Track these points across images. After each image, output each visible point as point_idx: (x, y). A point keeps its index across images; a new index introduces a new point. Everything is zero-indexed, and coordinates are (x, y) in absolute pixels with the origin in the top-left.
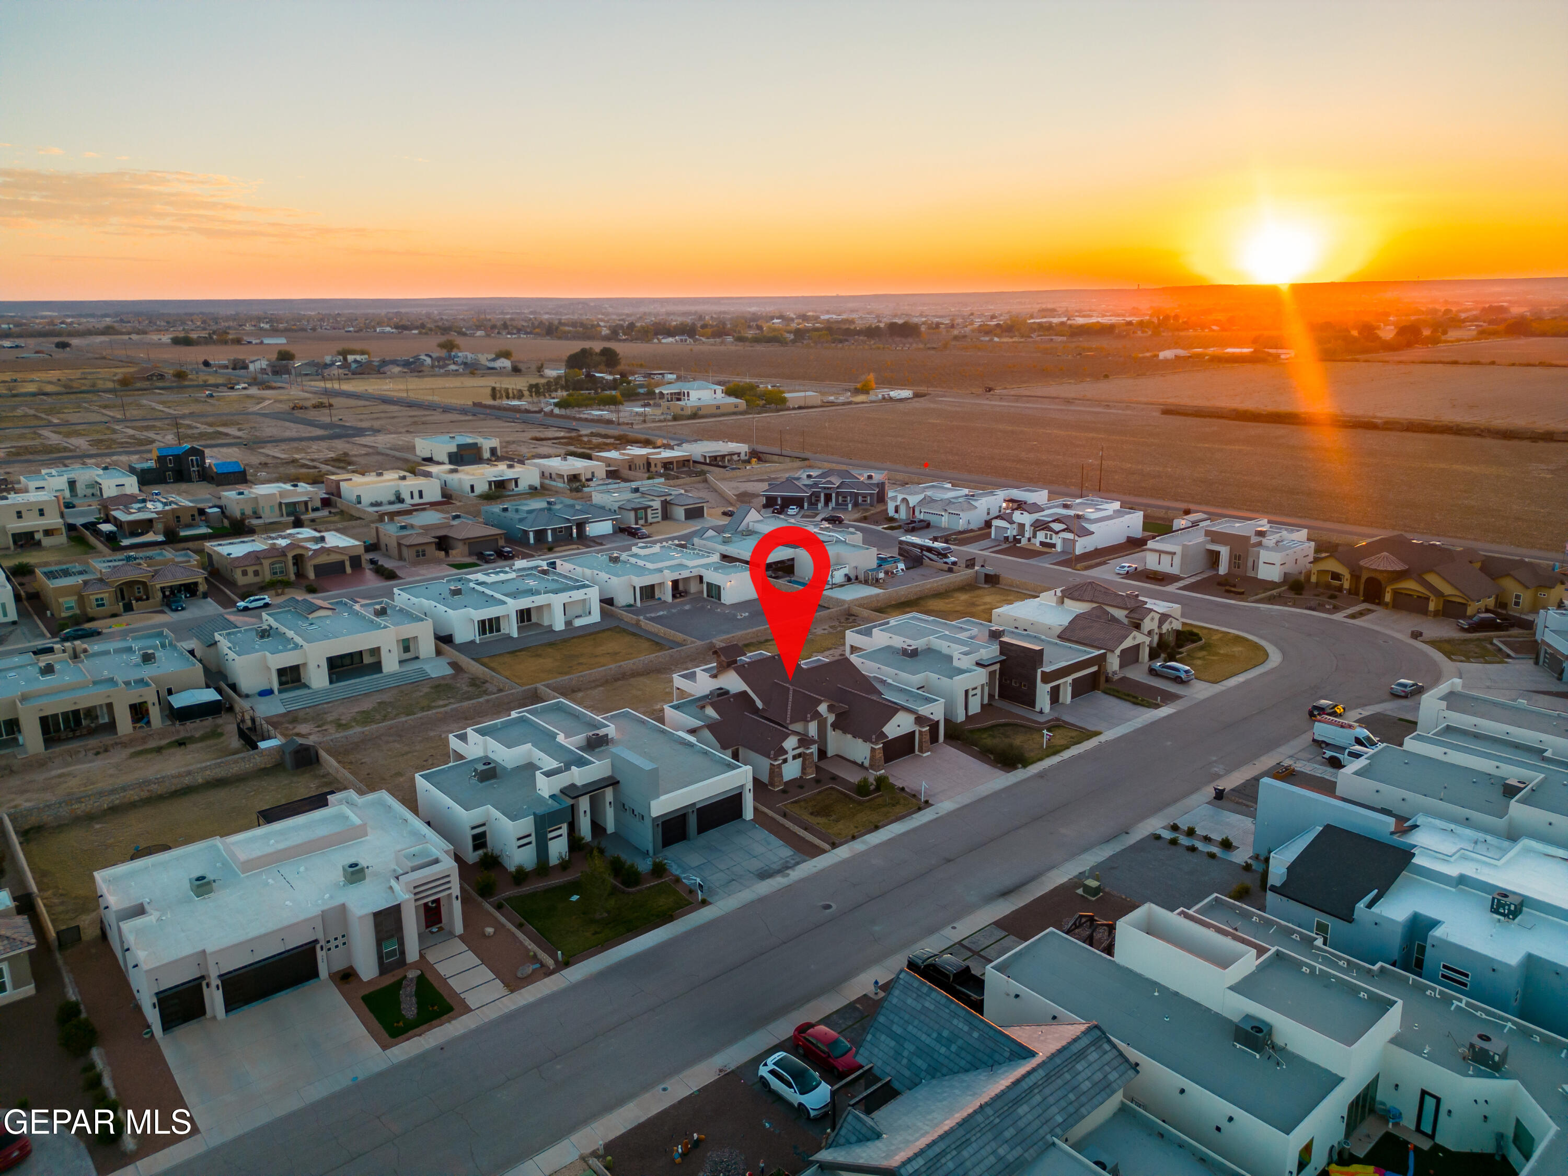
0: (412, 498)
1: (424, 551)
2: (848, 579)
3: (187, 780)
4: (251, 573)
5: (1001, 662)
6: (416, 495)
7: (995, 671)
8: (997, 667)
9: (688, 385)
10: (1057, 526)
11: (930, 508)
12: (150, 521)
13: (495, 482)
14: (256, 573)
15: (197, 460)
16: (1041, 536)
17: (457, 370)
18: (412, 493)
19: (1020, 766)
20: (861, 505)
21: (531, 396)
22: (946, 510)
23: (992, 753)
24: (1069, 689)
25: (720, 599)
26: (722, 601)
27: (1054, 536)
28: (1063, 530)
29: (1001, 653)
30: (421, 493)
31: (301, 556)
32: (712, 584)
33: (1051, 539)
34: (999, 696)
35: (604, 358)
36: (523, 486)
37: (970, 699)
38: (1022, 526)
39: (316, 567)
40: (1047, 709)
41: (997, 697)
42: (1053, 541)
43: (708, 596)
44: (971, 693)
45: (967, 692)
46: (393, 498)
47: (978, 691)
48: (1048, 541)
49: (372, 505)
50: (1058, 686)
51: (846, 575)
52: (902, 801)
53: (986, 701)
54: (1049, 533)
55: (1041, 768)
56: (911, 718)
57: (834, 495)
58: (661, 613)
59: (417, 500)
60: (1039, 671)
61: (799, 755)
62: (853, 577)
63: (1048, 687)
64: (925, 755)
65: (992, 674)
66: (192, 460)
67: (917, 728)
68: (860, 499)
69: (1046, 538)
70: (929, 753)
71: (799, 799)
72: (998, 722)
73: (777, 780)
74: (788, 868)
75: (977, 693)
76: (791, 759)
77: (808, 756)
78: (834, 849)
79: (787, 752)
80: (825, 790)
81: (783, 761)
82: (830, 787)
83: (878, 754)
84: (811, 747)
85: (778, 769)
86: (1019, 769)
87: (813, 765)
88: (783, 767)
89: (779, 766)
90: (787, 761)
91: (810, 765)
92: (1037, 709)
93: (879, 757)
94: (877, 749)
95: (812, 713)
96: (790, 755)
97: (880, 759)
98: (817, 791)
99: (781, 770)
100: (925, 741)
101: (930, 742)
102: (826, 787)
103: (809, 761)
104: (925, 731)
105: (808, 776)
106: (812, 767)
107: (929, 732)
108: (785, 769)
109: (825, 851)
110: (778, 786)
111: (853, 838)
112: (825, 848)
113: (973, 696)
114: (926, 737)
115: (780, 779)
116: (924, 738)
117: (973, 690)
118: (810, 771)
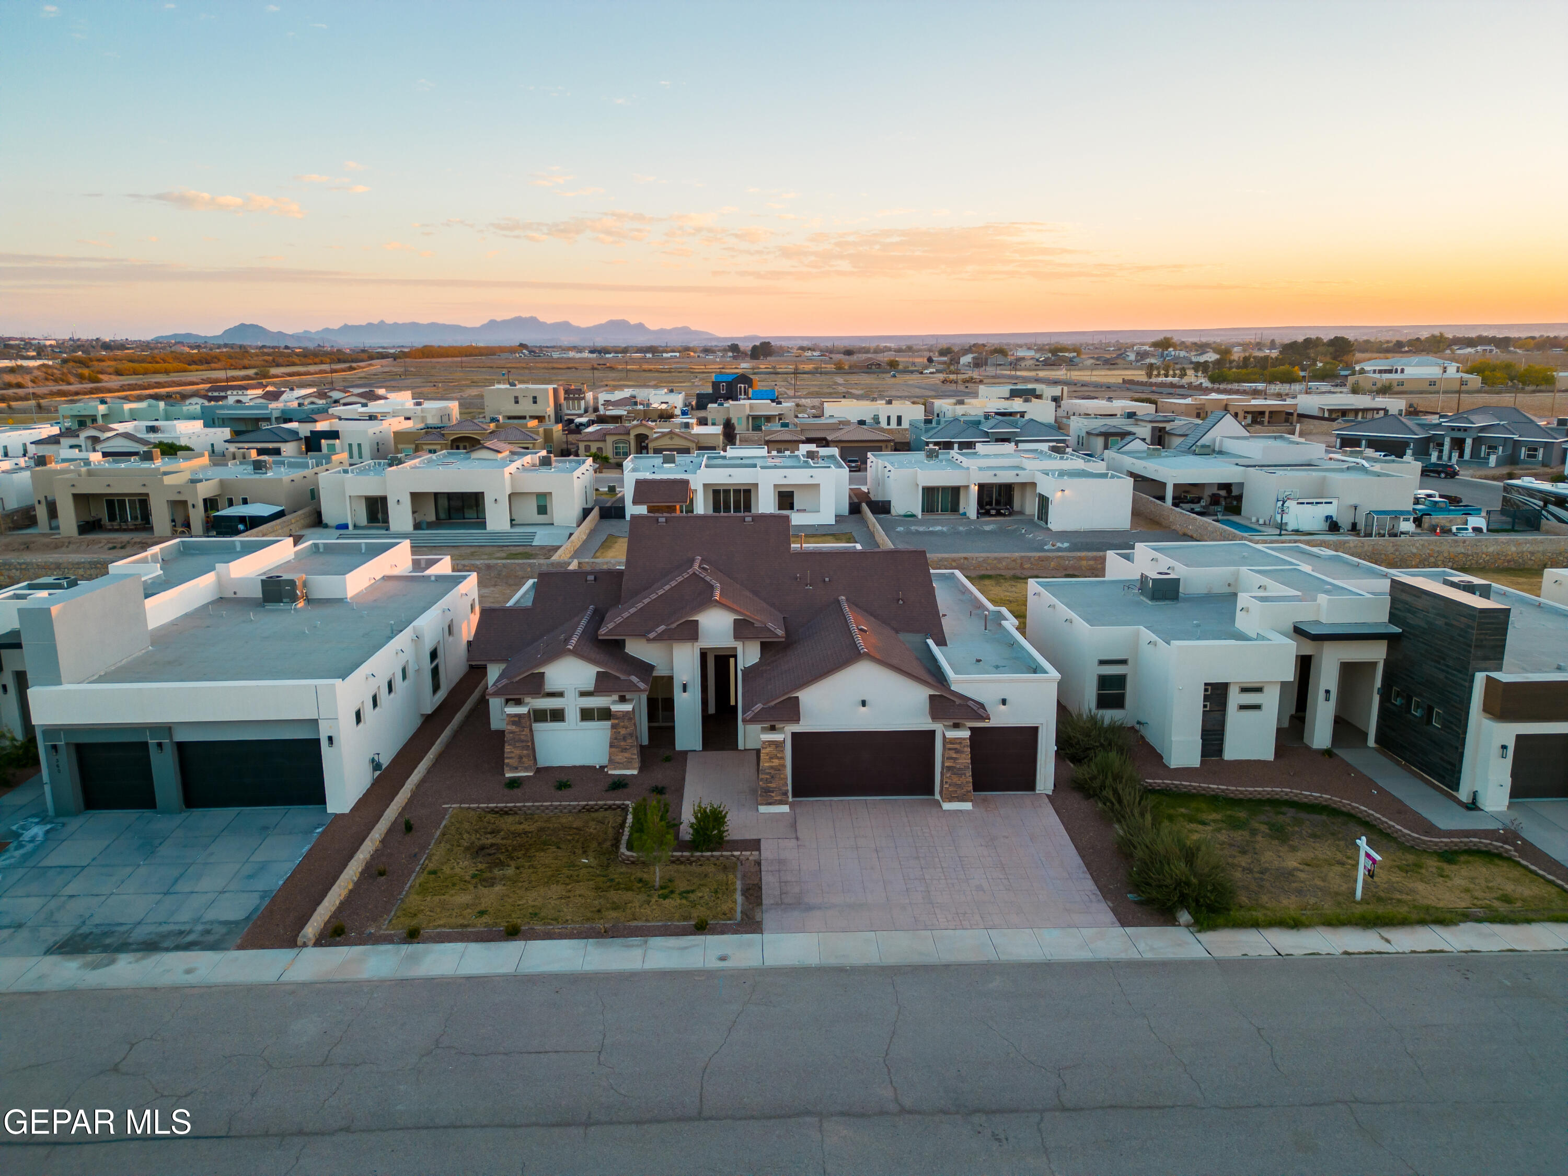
0: (889, 424)
2: (1332, 526)
5: (1391, 638)
7: (1374, 665)
8: (1377, 653)
9: (1405, 360)
15: (745, 387)
18: (889, 418)
25: (1047, 523)
26: (1049, 526)
29: (1395, 617)
30: (899, 419)
31: (646, 437)
32: (1043, 496)
34: (1376, 741)
35: (1331, 349)
37: (1234, 715)
40: (1496, 799)
41: (1371, 742)
43: (1038, 518)
44: (1235, 698)
45: (1215, 690)
47: (1269, 700)
51: (1328, 518)
52: (701, 893)
53: (1321, 741)
56: (919, 695)
57: (1469, 442)
58: (938, 528)
60: (1483, 680)
62: (1345, 523)
63: (1508, 732)
64: (947, 806)
65: (1351, 670)
66: (740, 387)
67: (938, 727)
70: (968, 806)
71: (515, 807)
72: (1296, 795)
73: (513, 752)
74: (151, 946)
75: (1264, 707)
76: (572, 715)
77: (617, 719)
78: (318, 943)
79: (560, 694)
80: (606, 810)
81: (540, 716)
82: (623, 804)
83: (771, 758)
84: (623, 699)
85: (514, 727)
86: (1180, 925)
87: (632, 746)
88: (538, 727)
89: (516, 719)
90: (558, 715)
91: (622, 743)
92: (1464, 795)
93: (772, 767)
94: (770, 745)
95: (674, 625)
96: (572, 705)
97: (773, 772)
98: (578, 805)
99: (523, 731)
100: (960, 769)
101: (973, 776)
102: (614, 805)
103: (619, 732)
104: (960, 743)
105: (615, 769)
106: (626, 749)
107: (972, 747)
108: (545, 733)
109: (291, 941)
110: (516, 769)
111: (413, 936)
112: (311, 930)
113: (1243, 707)
114: (965, 759)
115: (517, 752)
116: (955, 759)
117: (1244, 690)
118: (621, 757)
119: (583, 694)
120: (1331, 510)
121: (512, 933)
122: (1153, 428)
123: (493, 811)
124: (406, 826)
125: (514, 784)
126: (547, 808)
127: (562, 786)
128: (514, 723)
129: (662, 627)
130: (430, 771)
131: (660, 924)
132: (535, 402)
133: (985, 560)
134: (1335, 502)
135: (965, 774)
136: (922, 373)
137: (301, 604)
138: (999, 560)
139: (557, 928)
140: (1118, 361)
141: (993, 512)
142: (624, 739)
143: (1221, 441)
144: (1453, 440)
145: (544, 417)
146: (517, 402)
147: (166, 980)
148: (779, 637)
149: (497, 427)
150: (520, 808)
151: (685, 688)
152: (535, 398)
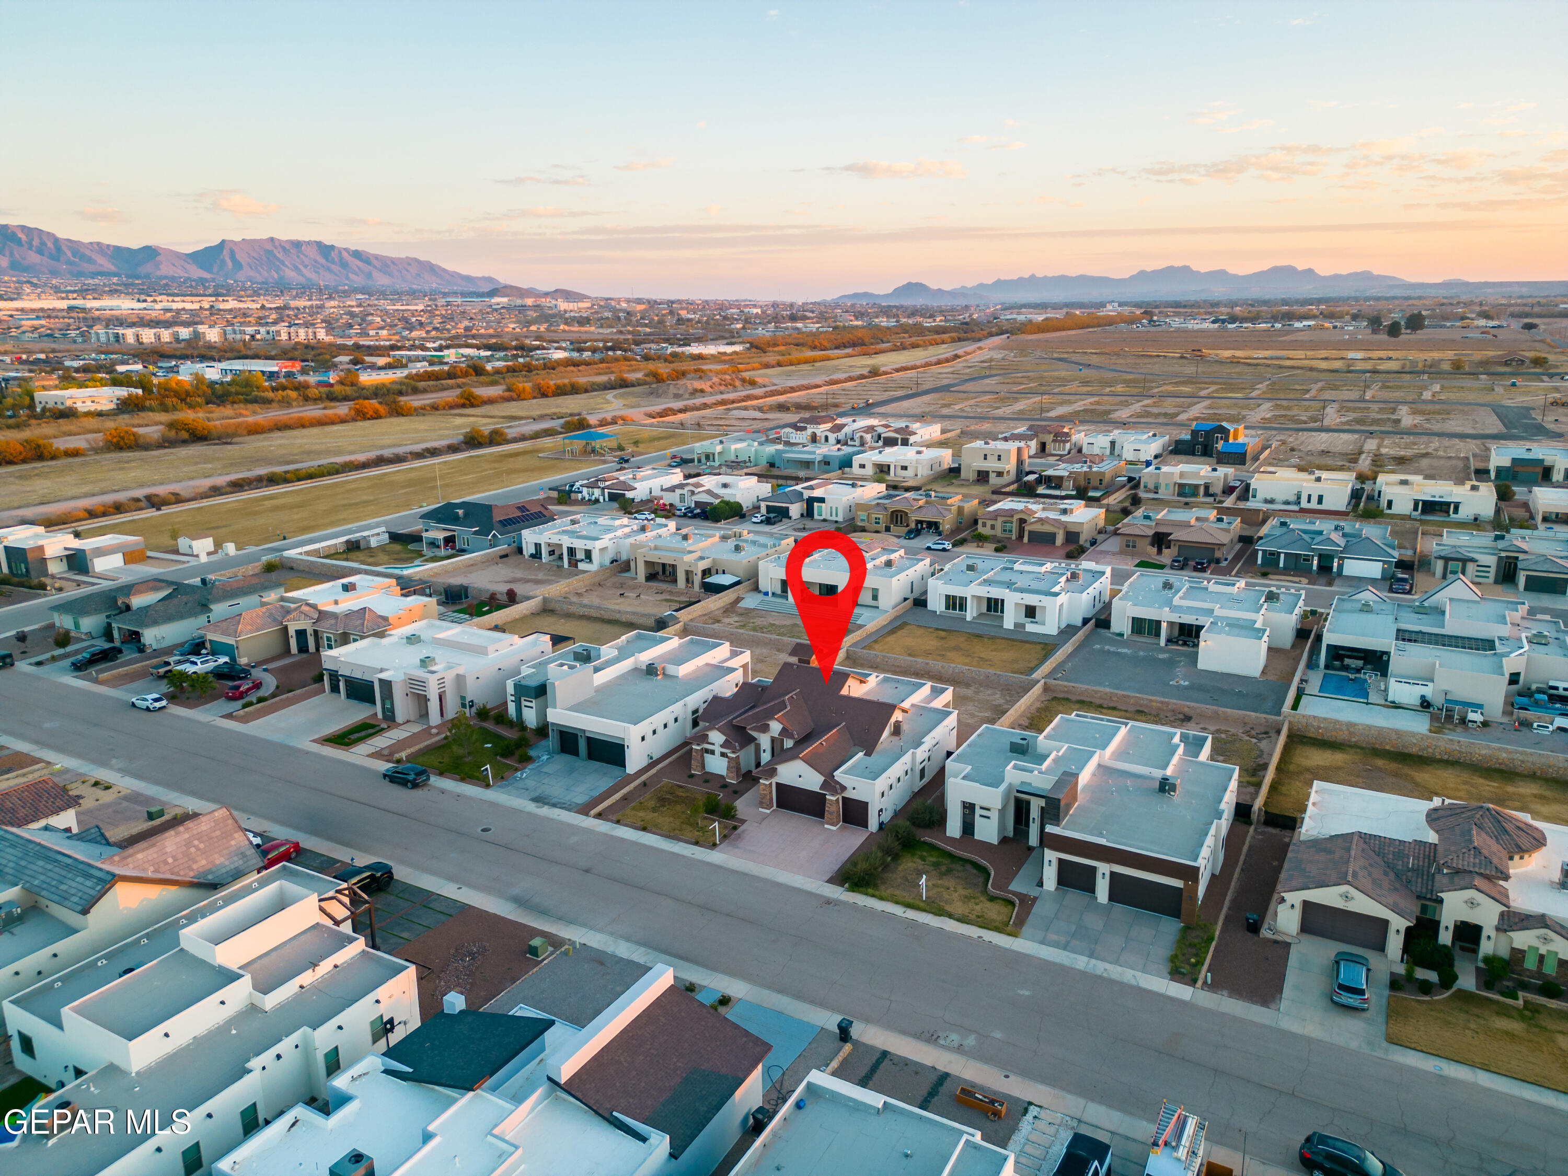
1: (1134, 542)
3: (617, 616)
4: (988, 525)
5: (1046, 799)
6: (1314, 499)
12: (1061, 478)
13: (1425, 502)
14: (993, 527)
15: (1220, 438)
19: (848, 885)
24: (1102, 882)
31: (1024, 520)
36: (1465, 513)
39: (1030, 532)
44: (978, 812)
46: (1293, 498)
49: (1267, 501)
50: (1087, 867)
56: (817, 776)
59: (1314, 505)
60: (1046, 827)
61: (726, 755)
64: (826, 826)
66: (1217, 437)
67: (826, 794)
70: (836, 828)
71: (685, 785)
73: (695, 764)
74: (554, 805)
75: (992, 819)
76: (717, 753)
78: (594, 817)
79: (713, 744)
81: (707, 751)
82: (719, 794)
83: (764, 790)
84: (733, 752)
85: (699, 755)
86: (842, 887)
87: (734, 772)
88: (704, 755)
89: (700, 751)
90: (713, 752)
92: (1039, 877)
93: (763, 794)
94: (763, 785)
96: (717, 750)
97: (764, 796)
98: (706, 791)
100: (831, 813)
102: (716, 793)
103: (731, 765)
104: (832, 802)
105: (724, 779)
108: (706, 758)
109: (587, 814)
110: (697, 771)
111: (618, 822)
112: (593, 812)
113: (981, 816)
114: (837, 808)
116: (829, 808)
118: (731, 775)
119: (721, 746)
120: (1428, 691)
121: (644, 829)
123: (678, 785)
124: (645, 784)
125: (692, 776)
126: (696, 789)
127: (706, 781)
128: (695, 753)
129: (756, 725)
130: (670, 763)
131: (687, 838)
132: (999, 459)
133: (1086, 690)
134: (1431, 685)
135: (833, 815)
137: (660, 677)
138: (1096, 692)
139: (657, 831)
141: (1180, 642)
142: (732, 768)
145: (1003, 473)
146: (985, 459)
147: (551, 816)
149: (927, 502)
150: (687, 786)
151: (764, 751)
152: (999, 456)
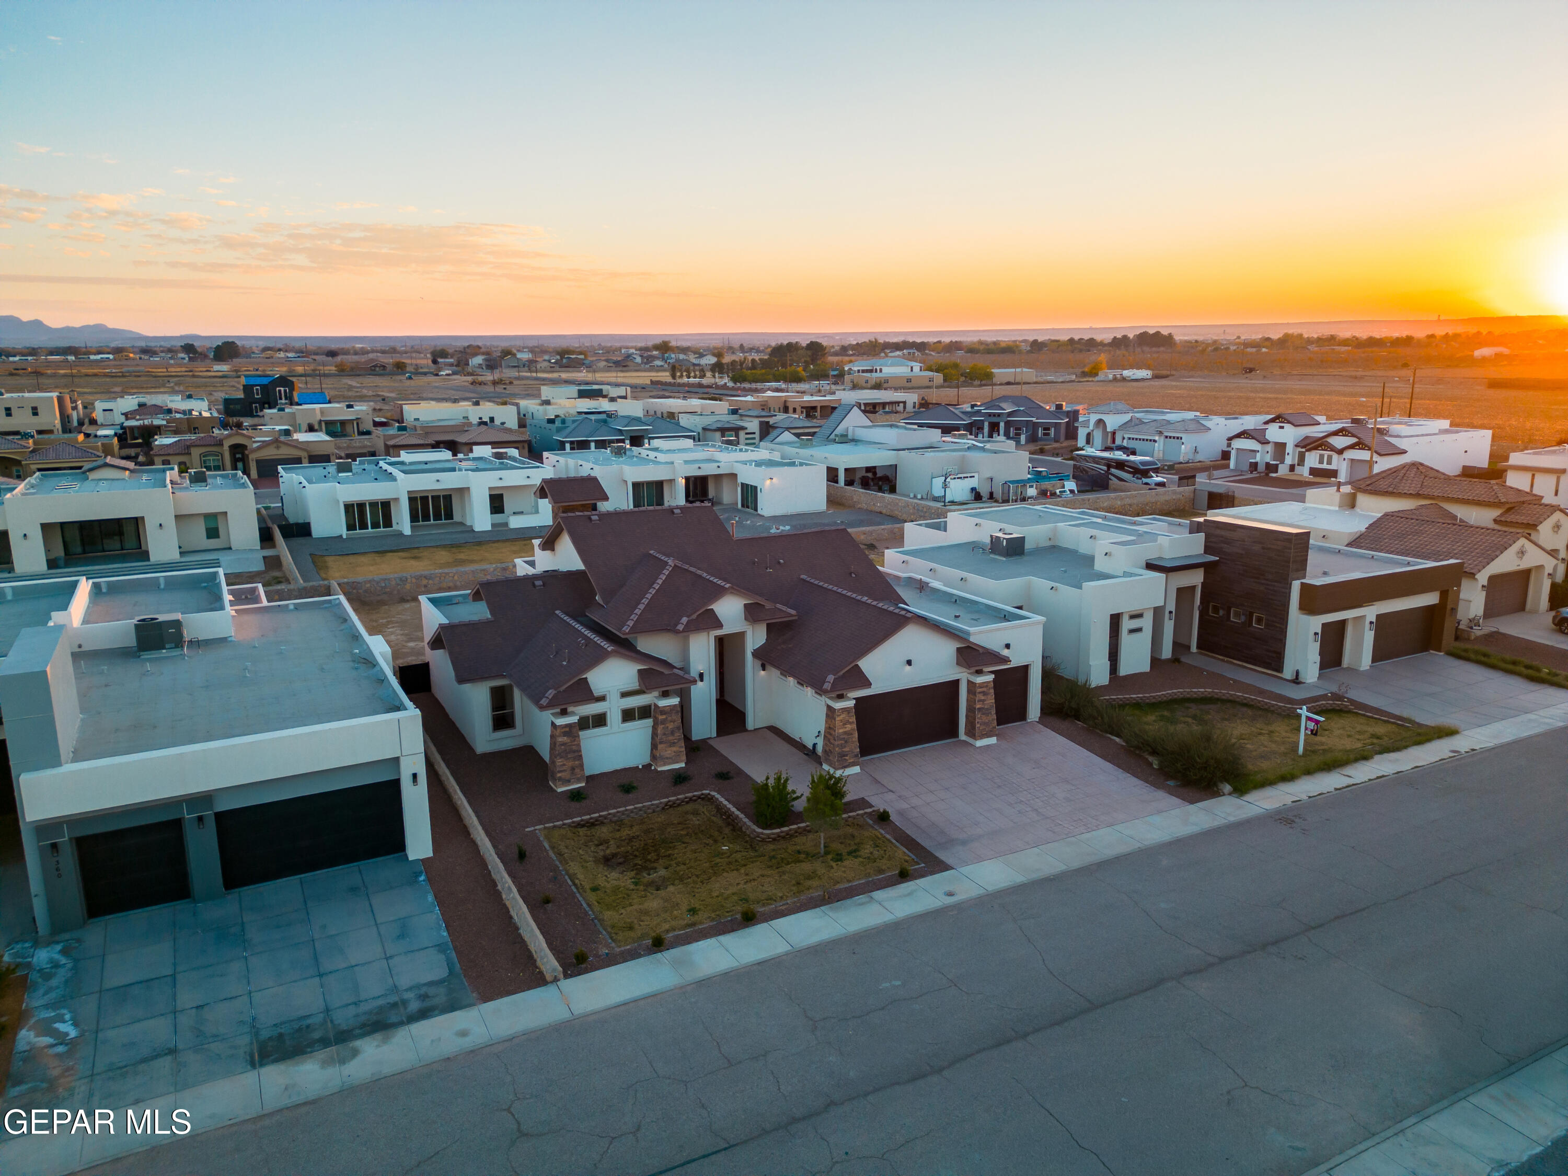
2: (977, 496)
5: (1207, 566)
7: (1193, 588)
8: (1196, 578)
9: (882, 361)
10: (1339, 442)
11: (1139, 432)
13: (585, 413)
14: (182, 465)
15: (285, 391)
16: (1312, 459)
17: (662, 366)
19: (1227, 788)
20: (1041, 439)
21: (714, 376)
22: (1161, 433)
23: (1154, 753)
24: (1369, 637)
25: (756, 510)
26: (760, 512)
27: (1335, 456)
28: (1352, 447)
29: (1208, 549)
31: (243, 447)
32: (747, 485)
33: (1329, 463)
34: (1198, 647)
35: (809, 353)
37: (1126, 639)
38: (1280, 448)
39: (258, 462)
40: (1311, 673)
41: (1194, 649)
42: (1333, 467)
43: (743, 506)
44: (1127, 624)
45: (1115, 620)
47: (1147, 623)
48: (1325, 466)
50: (1343, 623)
51: (973, 489)
52: (867, 850)
53: (1167, 652)
54: (1326, 453)
55: (1288, 800)
56: (947, 649)
57: (1002, 425)
60: (1296, 586)
61: (645, 712)
62: (985, 493)
63: (1316, 623)
64: (979, 743)
65: (1184, 594)
66: (280, 391)
67: (963, 676)
68: (1040, 432)
69: (1321, 462)
70: (993, 740)
71: (600, 816)
72: (1188, 693)
73: (564, 765)
75: (1144, 629)
76: (614, 717)
77: (665, 714)
78: (570, 975)
79: (602, 699)
80: (687, 803)
82: (702, 794)
83: (845, 724)
84: (665, 694)
85: (565, 738)
86: (1224, 795)
87: (679, 740)
88: (583, 734)
89: (567, 729)
90: (600, 720)
91: (671, 738)
92: (1288, 673)
93: (845, 733)
94: (842, 712)
95: (694, 616)
96: (613, 708)
97: (846, 737)
98: (661, 803)
99: (574, 741)
100: (987, 709)
101: (997, 713)
102: (694, 796)
103: (668, 727)
104: (987, 686)
105: (664, 765)
106: (674, 743)
107: (995, 688)
108: (591, 740)
109: (539, 979)
110: (568, 782)
111: (657, 944)
112: (554, 963)
113: (1132, 631)
114: (991, 700)
115: (570, 764)
116: (983, 701)
117: (1133, 617)
118: (669, 752)
119: (624, 695)
120: (974, 483)
121: (749, 919)
122: (761, 423)
123: (581, 825)
124: (519, 854)
125: (580, 796)
126: (632, 811)
127: (629, 789)
128: (565, 734)
129: (684, 620)
131: (863, 881)
132: (34, 414)
134: (976, 475)
135: (991, 713)
136: (437, 375)
137: (185, 649)
139: (781, 905)
140: (628, 363)
141: (699, 498)
142: (672, 733)
143: (854, 431)
144: (990, 423)
148: (792, 616)
149: (36, 443)
150: (605, 817)
151: (701, 677)
152: (34, 408)
